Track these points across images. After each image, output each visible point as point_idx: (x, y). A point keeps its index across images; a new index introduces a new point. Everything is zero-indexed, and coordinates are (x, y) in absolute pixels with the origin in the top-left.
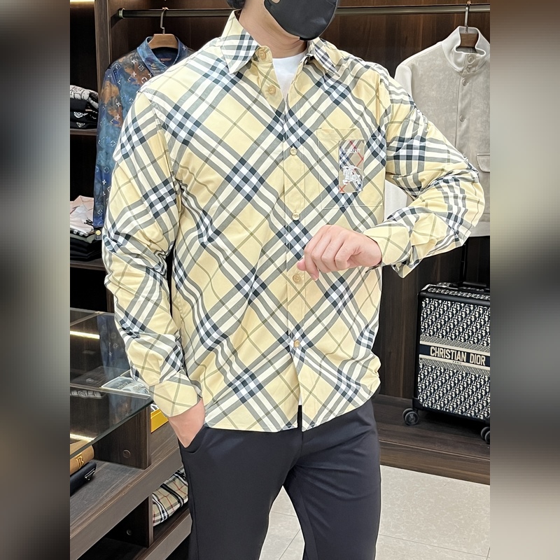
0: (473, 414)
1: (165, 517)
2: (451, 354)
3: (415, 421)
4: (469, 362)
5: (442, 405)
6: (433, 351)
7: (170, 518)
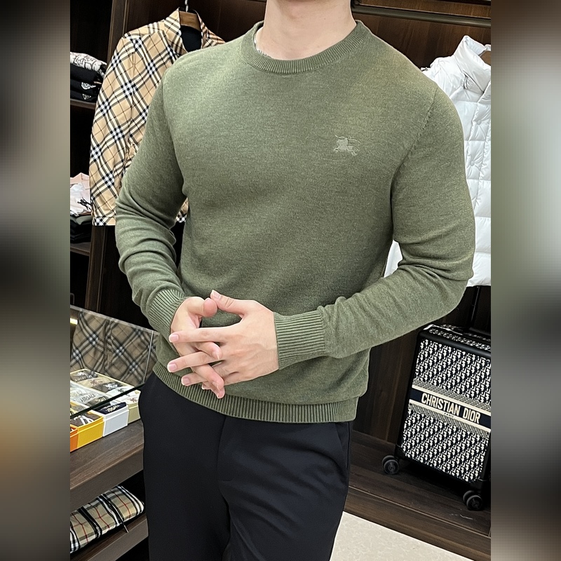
0: (458, 474)
1: (75, 548)
2: (443, 405)
3: (395, 471)
4: (462, 417)
5: (426, 459)
6: (425, 399)
7: (81, 550)
